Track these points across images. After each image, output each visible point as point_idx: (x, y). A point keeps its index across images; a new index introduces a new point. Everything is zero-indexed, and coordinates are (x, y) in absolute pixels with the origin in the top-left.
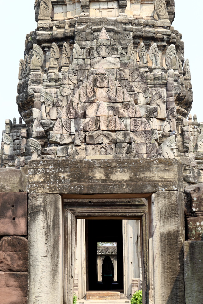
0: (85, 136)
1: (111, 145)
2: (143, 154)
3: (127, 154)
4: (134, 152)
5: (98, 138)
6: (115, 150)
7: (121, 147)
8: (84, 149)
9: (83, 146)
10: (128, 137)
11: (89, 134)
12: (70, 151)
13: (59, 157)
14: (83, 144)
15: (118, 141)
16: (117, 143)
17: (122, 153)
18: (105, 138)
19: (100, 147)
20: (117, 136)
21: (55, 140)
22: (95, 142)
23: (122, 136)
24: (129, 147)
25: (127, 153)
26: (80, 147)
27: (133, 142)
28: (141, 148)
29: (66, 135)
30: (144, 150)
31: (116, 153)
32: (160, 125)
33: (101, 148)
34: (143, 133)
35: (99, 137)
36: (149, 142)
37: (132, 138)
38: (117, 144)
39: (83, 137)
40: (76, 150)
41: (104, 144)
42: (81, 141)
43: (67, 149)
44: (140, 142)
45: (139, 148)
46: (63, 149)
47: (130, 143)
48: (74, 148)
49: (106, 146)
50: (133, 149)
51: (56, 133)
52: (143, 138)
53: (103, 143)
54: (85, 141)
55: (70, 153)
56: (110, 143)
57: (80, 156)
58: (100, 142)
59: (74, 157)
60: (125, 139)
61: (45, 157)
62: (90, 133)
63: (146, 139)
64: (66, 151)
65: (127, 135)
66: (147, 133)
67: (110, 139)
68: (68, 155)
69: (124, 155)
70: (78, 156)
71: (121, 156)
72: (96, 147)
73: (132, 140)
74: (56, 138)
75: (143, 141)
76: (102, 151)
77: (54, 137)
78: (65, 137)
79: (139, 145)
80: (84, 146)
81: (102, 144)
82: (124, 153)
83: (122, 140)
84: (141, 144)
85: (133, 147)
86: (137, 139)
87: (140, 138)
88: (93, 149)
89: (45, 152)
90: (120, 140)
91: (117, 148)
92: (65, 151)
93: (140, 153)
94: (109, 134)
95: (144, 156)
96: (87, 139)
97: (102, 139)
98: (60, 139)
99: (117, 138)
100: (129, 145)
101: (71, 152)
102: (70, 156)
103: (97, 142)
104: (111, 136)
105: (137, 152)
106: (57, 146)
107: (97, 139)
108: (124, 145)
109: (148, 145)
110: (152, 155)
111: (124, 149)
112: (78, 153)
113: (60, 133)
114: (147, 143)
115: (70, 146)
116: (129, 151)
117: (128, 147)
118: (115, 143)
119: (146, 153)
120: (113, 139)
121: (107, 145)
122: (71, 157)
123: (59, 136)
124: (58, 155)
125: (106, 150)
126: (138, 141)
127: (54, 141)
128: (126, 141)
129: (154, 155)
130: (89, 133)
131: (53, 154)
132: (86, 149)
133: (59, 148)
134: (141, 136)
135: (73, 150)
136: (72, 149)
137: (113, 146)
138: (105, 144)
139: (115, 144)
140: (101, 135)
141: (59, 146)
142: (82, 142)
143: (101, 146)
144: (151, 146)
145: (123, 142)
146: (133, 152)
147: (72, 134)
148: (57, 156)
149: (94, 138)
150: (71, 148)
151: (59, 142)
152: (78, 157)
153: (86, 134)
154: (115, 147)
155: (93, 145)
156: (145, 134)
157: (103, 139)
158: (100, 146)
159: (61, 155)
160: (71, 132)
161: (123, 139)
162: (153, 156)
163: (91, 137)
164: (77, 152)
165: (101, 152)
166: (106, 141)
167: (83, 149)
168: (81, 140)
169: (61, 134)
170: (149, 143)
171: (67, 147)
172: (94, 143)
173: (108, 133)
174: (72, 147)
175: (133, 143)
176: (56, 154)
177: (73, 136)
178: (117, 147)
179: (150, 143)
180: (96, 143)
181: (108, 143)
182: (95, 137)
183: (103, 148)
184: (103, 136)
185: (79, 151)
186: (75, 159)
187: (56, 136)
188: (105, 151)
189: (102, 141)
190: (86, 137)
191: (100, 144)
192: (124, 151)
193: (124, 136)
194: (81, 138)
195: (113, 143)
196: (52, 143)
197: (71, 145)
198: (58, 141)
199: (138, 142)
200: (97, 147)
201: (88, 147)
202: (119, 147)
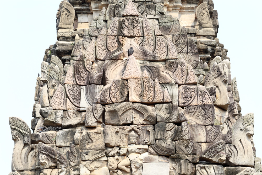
0: (104, 111)
1: (146, 127)
2: (201, 143)
3: (175, 141)
4: (187, 137)
5: (125, 114)
6: (154, 134)
7: (164, 130)
8: (102, 132)
9: (100, 128)
10: (175, 113)
11: (111, 109)
12: (78, 136)
13: (60, 147)
14: (100, 125)
15: (159, 119)
16: (157, 122)
17: (166, 140)
18: (136, 115)
19: (128, 130)
20: (157, 111)
21: (53, 119)
22: (119, 121)
23: (165, 112)
24: (178, 129)
25: (173, 140)
26: (95, 130)
27: (184, 121)
28: (197, 134)
29: (72, 111)
30: (201, 136)
31: (156, 140)
32: (220, 115)
33: (130, 131)
34: (201, 108)
35: (127, 113)
36: (210, 123)
37: (182, 115)
38: (156, 124)
39: (100, 112)
40: (88, 134)
41: (134, 125)
42: (96, 121)
43: (73, 134)
44: (195, 123)
45: (193, 133)
46: (66, 135)
47: (179, 123)
48: (85, 132)
49: (139, 128)
50: (183, 134)
51: (56, 108)
52: (201, 116)
53: (134, 123)
54: (102, 121)
55: (77, 139)
56: (144, 123)
57: (94, 144)
58: (129, 122)
59: (85, 146)
60: (170, 116)
61: (36, 147)
62: (112, 107)
63: (205, 118)
64: (71, 138)
65: (173, 109)
66: (207, 108)
67: (146, 116)
68: (74, 143)
69: (169, 142)
70: (91, 144)
71: (164, 145)
72: (121, 130)
73: (182, 119)
74: (56, 115)
75: (200, 123)
76: (131, 135)
77: (52, 114)
78: (71, 115)
79: (193, 127)
80: (102, 129)
81: (131, 124)
82: (169, 139)
83: (166, 119)
84: (196, 127)
85: (183, 129)
86: (190, 119)
87: (194, 117)
88: (117, 132)
89: (37, 140)
90: (162, 118)
91: (157, 131)
92: (69, 137)
93: (196, 140)
94: (143, 108)
95: (202, 147)
96: (107, 117)
97: (131, 116)
98: (62, 118)
99: (157, 115)
100: (176, 126)
101: (79, 138)
102: (76, 144)
103: (124, 122)
104: (146, 110)
105: (191, 139)
106: (58, 130)
107: (123, 117)
108: (169, 126)
109: (208, 129)
110: (218, 142)
111: (170, 132)
112: (91, 140)
113: (62, 108)
114: (206, 126)
115: (78, 130)
116: (177, 136)
117: (175, 130)
118: (153, 123)
119: (206, 142)
120: (150, 116)
121: (139, 126)
122: (79, 146)
123: (60, 113)
124: (58, 144)
125: (139, 135)
126: (191, 122)
127: (52, 121)
128: (173, 120)
129: (220, 143)
130: (110, 106)
131: (49, 142)
132: (104, 133)
133: (60, 132)
134: (196, 114)
135: (82, 135)
136: (82, 133)
137: (150, 128)
138: (137, 125)
139: (154, 125)
140: (131, 110)
141: (60, 130)
142: (98, 122)
143: (131, 128)
144: (214, 129)
145: (167, 121)
146: (184, 138)
147: (81, 109)
148: (57, 146)
149: (118, 116)
150: (79, 133)
151: (60, 123)
152: (90, 146)
153: (104, 109)
154: (154, 129)
155: (116, 127)
156: (203, 111)
157: (134, 116)
158: (128, 128)
159: (63, 144)
160: (80, 107)
161: (168, 116)
162: (218, 144)
163: (114, 113)
164: (90, 138)
165: (131, 138)
166: (139, 120)
167: (100, 133)
168: (97, 118)
169: (64, 111)
170: (210, 125)
171: (72, 131)
172: (117, 123)
173: (141, 106)
174: (81, 130)
175: (183, 123)
176: (55, 142)
177: (84, 113)
178: (157, 129)
179: (212, 125)
180: (122, 123)
181: (142, 123)
182: (120, 113)
183: (133, 132)
184: (133, 112)
185: (93, 136)
186: (86, 149)
187: (56, 113)
188: (137, 135)
189: (132, 120)
190: (105, 113)
191: (129, 125)
192: (169, 136)
193: (168, 111)
194: (97, 115)
195: (150, 122)
196: (48, 124)
197: (80, 128)
198: (59, 121)
199: (192, 124)
200: (124, 129)
201: (108, 128)
202: (160, 129)
